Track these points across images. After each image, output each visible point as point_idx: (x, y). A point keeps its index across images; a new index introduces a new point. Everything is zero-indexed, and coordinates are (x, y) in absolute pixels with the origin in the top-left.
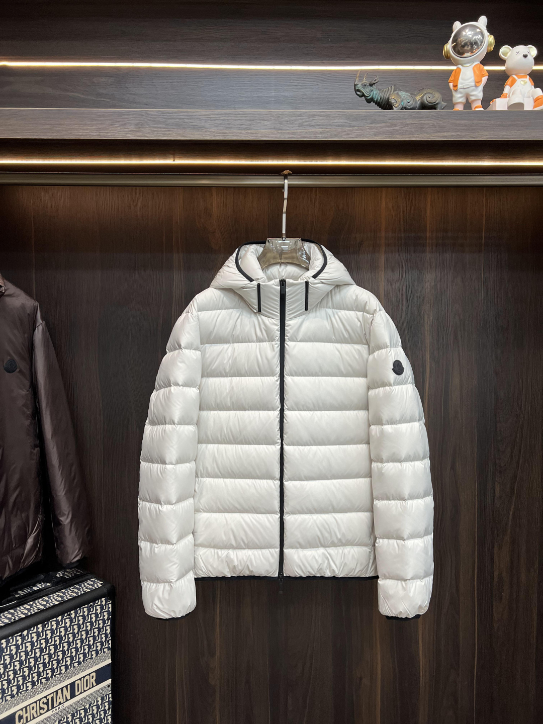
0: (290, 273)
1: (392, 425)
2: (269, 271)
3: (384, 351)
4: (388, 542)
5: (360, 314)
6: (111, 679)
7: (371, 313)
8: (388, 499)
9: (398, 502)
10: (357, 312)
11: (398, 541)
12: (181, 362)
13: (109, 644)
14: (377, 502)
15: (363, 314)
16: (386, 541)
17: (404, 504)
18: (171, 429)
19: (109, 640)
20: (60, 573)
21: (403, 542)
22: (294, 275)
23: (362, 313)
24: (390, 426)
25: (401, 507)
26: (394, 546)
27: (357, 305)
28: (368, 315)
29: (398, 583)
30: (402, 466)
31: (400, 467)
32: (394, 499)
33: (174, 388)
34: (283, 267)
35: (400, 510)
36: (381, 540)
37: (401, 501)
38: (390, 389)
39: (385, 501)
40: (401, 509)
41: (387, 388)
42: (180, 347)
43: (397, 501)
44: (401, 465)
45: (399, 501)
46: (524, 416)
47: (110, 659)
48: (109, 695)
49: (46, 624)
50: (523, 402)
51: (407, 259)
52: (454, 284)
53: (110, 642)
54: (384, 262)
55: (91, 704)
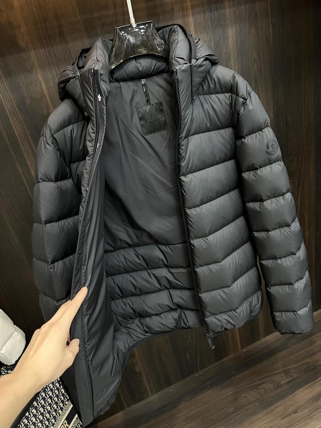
6: (77, 414)
13: (67, 398)
46: (304, 132)
47: (72, 405)
48: (79, 423)
49: (19, 426)
50: (303, 121)
51: (212, 18)
52: (251, 35)
53: (67, 396)
54: (193, 25)
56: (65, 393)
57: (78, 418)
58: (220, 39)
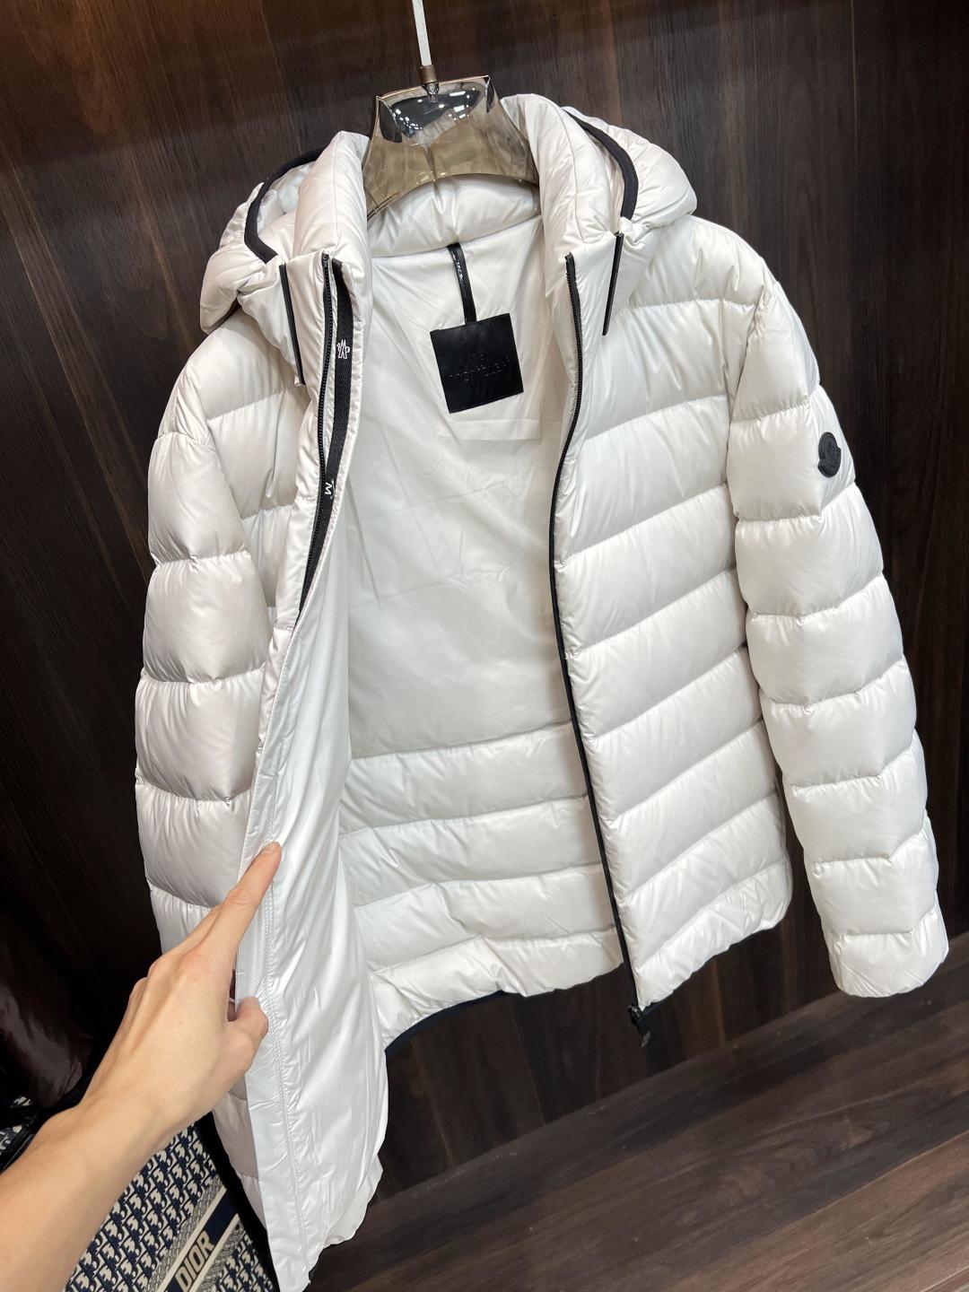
0: (473, 215)
1: (825, 612)
2: (405, 218)
3: (790, 415)
4: (847, 867)
5: (710, 306)
7: (750, 299)
8: (829, 780)
9: (858, 783)
10: (702, 303)
11: (873, 861)
12: (201, 605)
13: (209, 1168)
14: (802, 791)
15: (721, 307)
16: (839, 865)
17: (876, 784)
18: (215, 815)
19: (207, 1163)
21: (885, 862)
22: (488, 217)
23: (717, 301)
24: (818, 615)
25: (868, 794)
26: (862, 872)
27: (703, 283)
28: (739, 308)
29: (885, 939)
30: (862, 699)
31: (856, 705)
32: (844, 778)
33: (199, 690)
34: (446, 193)
35: (868, 798)
36: (827, 866)
37: (865, 780)
38: (813, 522)
39: (822, 787)
40: (871, 797)
41: (806, 521)
42: (186, 553)
43: (853, 782)
44: (858, 699)
45: (859, 781)
47: (223, 1188)
51: (674, 53)
52: (792, 104)
54: (615, 72)
55: (219, 1278)
56: (205, 1154)
58: (697, 115)
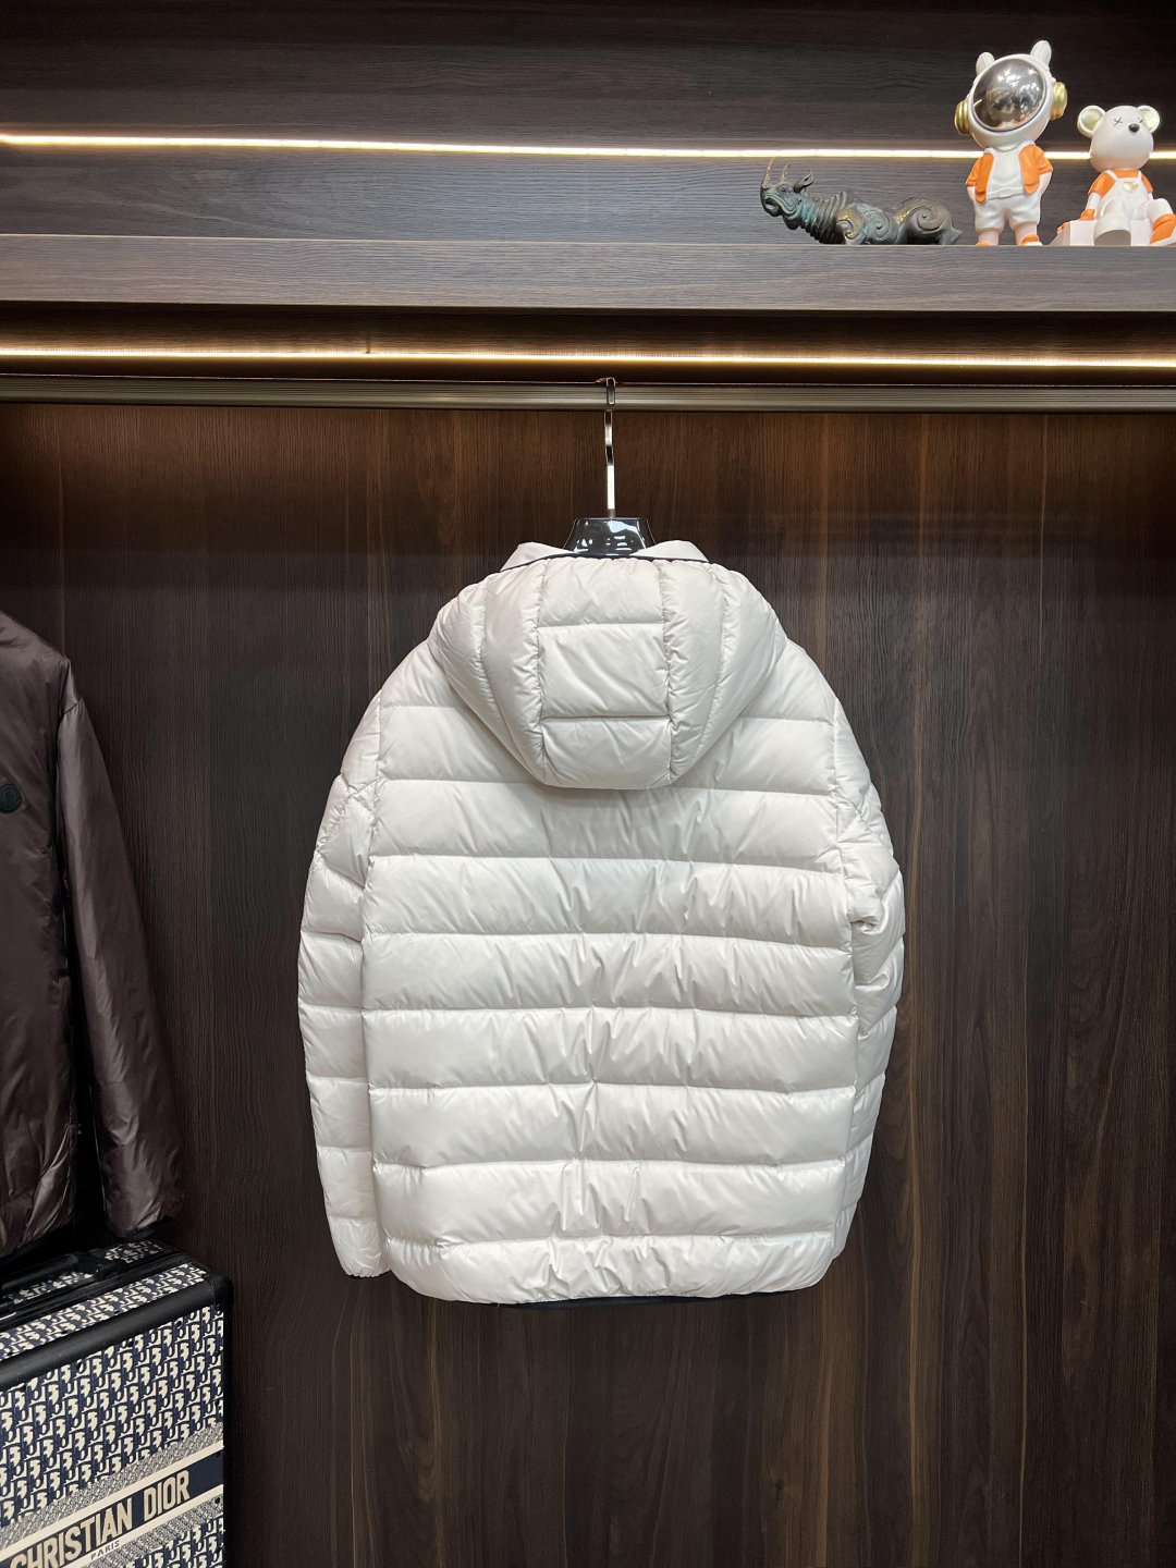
13: (218, 1408)
19: (218, 1401)
20: (113, 1250)
46: (1130, 914)
47: (222, 1442)
48: (217, 1519)
49: (80, 1364)
50: (1129, 882)
51: (876, 569)
52: (979, 624)
53: (221, 1403)
54: (825, 575)
55: (179, 1539)
56: (219, 1389)
57: (221, 1501)
58: (892, 617)
